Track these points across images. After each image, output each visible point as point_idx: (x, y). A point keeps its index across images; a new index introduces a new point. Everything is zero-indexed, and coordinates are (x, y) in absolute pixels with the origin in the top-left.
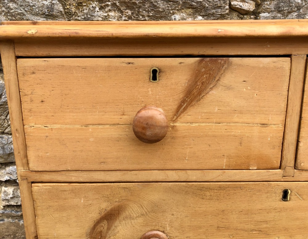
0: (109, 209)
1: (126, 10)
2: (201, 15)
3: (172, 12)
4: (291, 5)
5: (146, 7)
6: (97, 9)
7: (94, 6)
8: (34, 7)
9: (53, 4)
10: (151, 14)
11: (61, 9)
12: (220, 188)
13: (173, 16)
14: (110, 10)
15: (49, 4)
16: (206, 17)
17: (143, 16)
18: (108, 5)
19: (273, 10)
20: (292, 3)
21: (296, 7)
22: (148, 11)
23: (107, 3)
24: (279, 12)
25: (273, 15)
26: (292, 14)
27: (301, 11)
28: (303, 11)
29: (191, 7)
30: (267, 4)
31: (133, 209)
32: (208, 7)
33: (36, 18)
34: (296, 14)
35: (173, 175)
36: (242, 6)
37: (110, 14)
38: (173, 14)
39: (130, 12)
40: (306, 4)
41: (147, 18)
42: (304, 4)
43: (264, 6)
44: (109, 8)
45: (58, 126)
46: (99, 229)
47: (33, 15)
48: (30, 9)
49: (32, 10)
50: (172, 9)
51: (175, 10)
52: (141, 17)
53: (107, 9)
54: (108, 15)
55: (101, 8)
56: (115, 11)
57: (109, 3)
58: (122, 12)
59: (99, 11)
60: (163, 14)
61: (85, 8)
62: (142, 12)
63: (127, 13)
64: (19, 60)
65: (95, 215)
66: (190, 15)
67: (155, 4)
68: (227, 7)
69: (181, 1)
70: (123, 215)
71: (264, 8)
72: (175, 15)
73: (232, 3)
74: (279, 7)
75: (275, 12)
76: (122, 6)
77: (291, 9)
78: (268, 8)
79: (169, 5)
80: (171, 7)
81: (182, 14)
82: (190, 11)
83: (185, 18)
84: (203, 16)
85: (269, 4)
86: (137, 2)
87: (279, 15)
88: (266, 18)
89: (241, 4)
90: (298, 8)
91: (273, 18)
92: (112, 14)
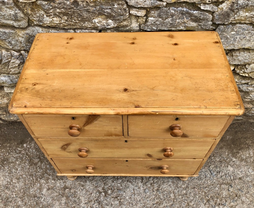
0: (66, 144)
1: (63, 16)
2: (111, 20)
3: (92, 18)
4: (168, 14)
5: (76, 15)
7: (42, 13)
8: (5, 16)
9: (16, 13)
10: (80, 19)
11: (22, 15)
13: (93, 20)
14: (53, 17)
15: (13, 13)
16: (114, 21)
17: (75, 20)
19: (157, 16)
20: (168, 13)
21: (171, 15)
22: (77, 18)
23: (51, 14)
24: (160, 18)
25: (156, 19)
26: (168, 19)
27: (174, 17)
28: (175, 17)
29: (104, 15)
30: (153, 13)
31: (74, 144)
32: (114, 16)
33: (8, 21)
34: (171, 19)
36: (137, 14)
37: (54, 19)
38: (93, 19)
40: (177, 14)
41: (77, 21)
42: (176, 13)
43: (151, 14)
44: (53, 16)
46: (64, 147)
47: (6, 20)
48: (3, 17)
49: (4, 18)
50: (92, 17)
51: (94, 17)
52: (73, 20)
54: (53, 20)
55: (48, 16)
56: (56, 17)
57: (52, 14)
58: (61, 18)
59: (46, 17)
60: (87, 19)
61: (37, 12)
62: (74, 18)
63: (65, 18)
65: (61, 145)
66: (104, 19)
67: (81, 14)
68: (128, 14)
69: (97, 12)
70: (71, 145)
71: (151, 15)
72: (95, 20)
73: (130, 12)
74: (160, 15)
75: (157, 18)
76: (60, 15)
77: (168, 16)
78: (153, 16)
79: (90, 15)
80: (91, 15)
81: (99, 18)
82: (104, 17)
83: (101, 21)
84: (112, 20)
85: (154, 13)
86: (70, 13)
87: (160, 19)
88: (152, 20)
89: (136, 12)
90: (172, 16)
91: (157, 21)
92: (55, 19)
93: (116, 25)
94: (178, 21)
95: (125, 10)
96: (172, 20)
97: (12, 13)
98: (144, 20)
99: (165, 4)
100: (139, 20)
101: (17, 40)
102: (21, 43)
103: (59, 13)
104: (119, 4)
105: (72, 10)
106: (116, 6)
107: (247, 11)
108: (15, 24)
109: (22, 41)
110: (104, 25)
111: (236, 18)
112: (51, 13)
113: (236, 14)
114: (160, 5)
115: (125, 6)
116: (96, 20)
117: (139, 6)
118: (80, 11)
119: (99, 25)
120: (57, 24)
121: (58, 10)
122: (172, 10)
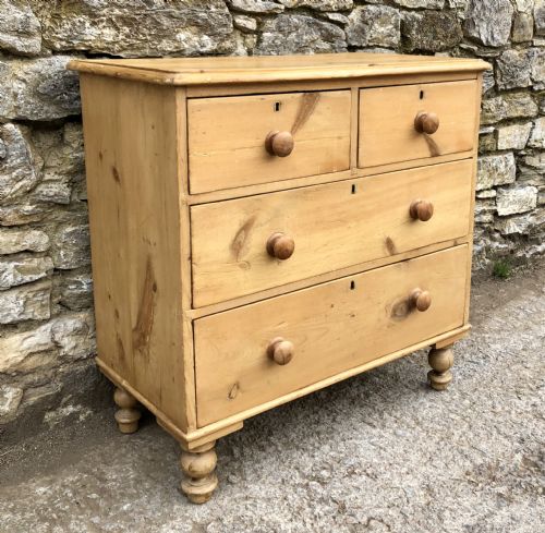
0: (246, 220)
1: (122, 26)
2: (207, 35)
3: (176, 30)
5: (147, 23)
6: (87, 25)
7: (82, 20)
9: (28, 17)
10: (153, 33)
12: (317, 190)
13: (178, 35)
14: (104, 27)
15: (22, 17)
16: (212, 37)
17: (144, 35)
18: (102, 21)
19: (275, 29)
20: (291, 23)
21: (294, 27)
22: (150, 29)
23: (102, 18)
24: (281, 32)
25: (275, 36)
26: (292, 34)
27: (299, 31)
28: (301, 31)
29: (197, 24)
30: (269, 23)
31: (262, 217)
32: (213, 25)
33: (5, 36)
34: (295, 34)
35: (288, 184)
36: (246, 24)
37: (104, 31)
38: (178, 32)
39: (127, 30)
41: (149, 38)
42: (301, 24)
44: (104, 24)
45: (213, 153)
46: (238, 240)
50: (176, 27)
51: (179, 28)
52: (141, 36)
53: (101, 26)
54: (102, 32)
55: (94, 24)
56: (110, 27)
57: (105, 18)
58: (117, 29)
59: (90, 27)
60: (167, 33)
61: (65, 21)
62: (142, 30)
64: (189, 101)
65: (236, 227)
66: (195, 34)
67: (158, 20)
68: (232, 25)
69: (185, 18)
70: (256, 223)
71: (266, 27)
73: (236, 22)
74: (280, 27)
75: (276, 32)
76: (118, 22)
77: (291, 29)
78: (270, 28)
79: (173, 22)
80: (175, 24)
81: (186, 33)
82: (194, 29)
83: (190, 37)
84: (209, 36)
85: (271, 23)
86: (137, 17)
87: (281, 35)
88: (269, 38)
89: (245, 22)
90: (297, 28)
91: (276, 38)
92: (106, 31)
93: (215, 47)
94: (305, 37)
95: (227, 15)
96: (297, 36)
97: (20, 16)
98: (255, 40)
99: (283, 7)
100: (248, 40)
101: (8, 89)
102: (15, 95)
103: (118, 17)
104: (217, 7)
105: (144, 12)
106: (213, 9)
107: (382, 24)
108: (19, 44)
109: (20, 91)
110: (195, 47)
111: (374, 36)
112: (104, 16)
113: (371, 29)
114: (277, 8)
115: (227, 10)
116: (182, 36)
117: (249, 9)
118: (156, 13)
119: (186, 46)
120: (108, 43)
121: (117, 11)
122: (295, 19)
